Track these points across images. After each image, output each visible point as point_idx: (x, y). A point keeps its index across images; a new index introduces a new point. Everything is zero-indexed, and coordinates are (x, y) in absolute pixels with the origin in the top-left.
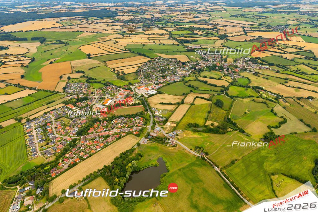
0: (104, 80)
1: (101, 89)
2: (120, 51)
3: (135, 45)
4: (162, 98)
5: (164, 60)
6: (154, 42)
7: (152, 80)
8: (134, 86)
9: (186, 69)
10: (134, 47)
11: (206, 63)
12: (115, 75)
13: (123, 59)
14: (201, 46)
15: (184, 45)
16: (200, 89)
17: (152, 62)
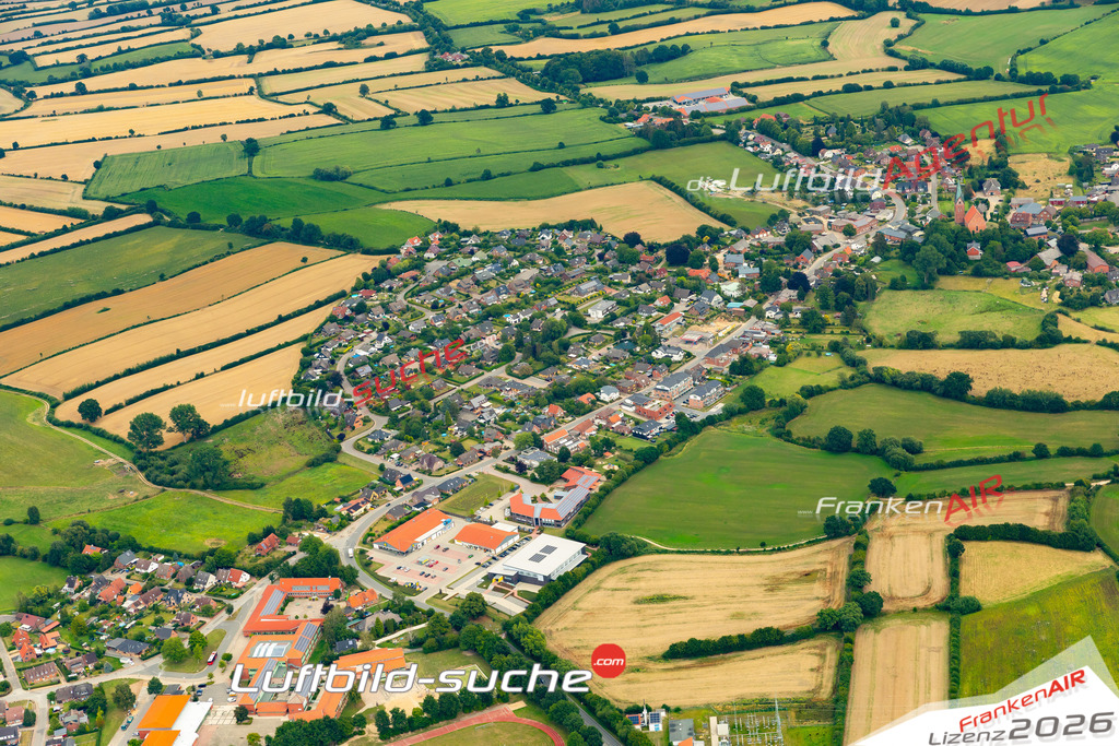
0: (34, 518)
1: (35, 607)
2: (65, 230)
3: (171, 159)
4: (662, 599)
5: (495, 252)
6: (328, 109)
7: (480, 439)
8: (341, 527)
9: (727, 299)
10: (176, 179)
11: (861, 221)
12: (114, 457)
13: (118, 292)
14: (736, 88)
15: (591, 102)
16: (932, 453)
17: (396, 283)
